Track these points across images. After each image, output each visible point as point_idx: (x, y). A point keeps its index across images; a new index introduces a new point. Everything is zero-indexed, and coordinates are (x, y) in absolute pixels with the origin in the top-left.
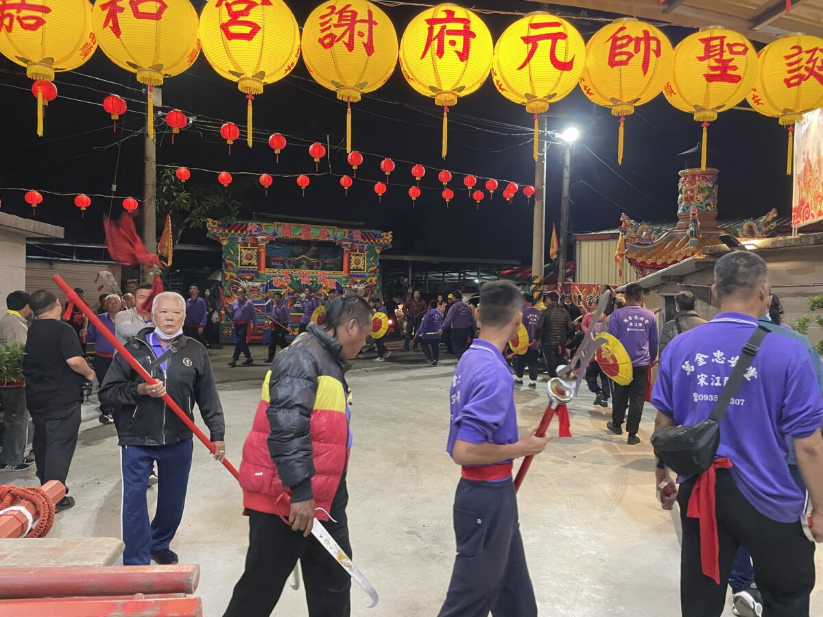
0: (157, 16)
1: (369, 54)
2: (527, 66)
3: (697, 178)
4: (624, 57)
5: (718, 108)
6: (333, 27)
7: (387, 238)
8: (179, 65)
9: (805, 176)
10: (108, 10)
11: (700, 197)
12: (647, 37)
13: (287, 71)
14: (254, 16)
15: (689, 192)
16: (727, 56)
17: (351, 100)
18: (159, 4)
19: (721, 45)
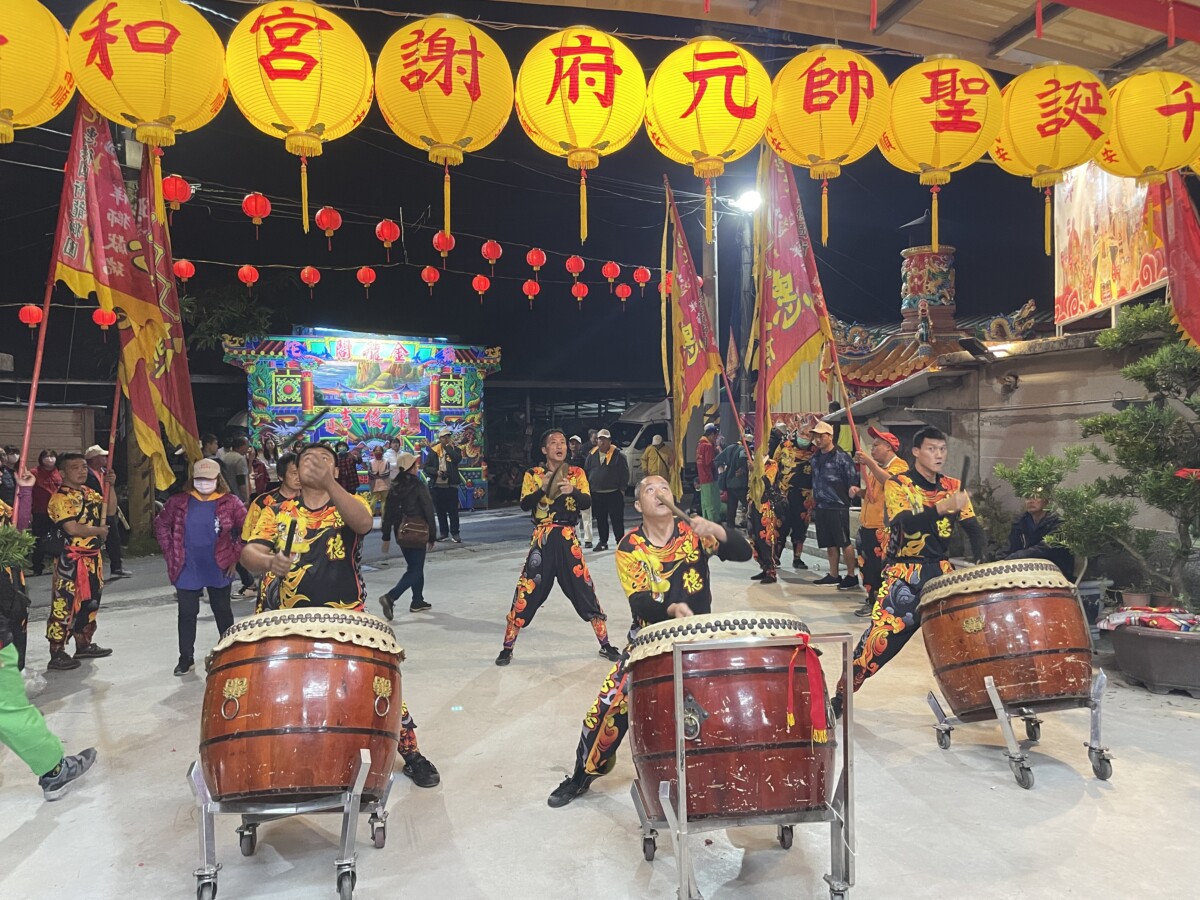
0: (165, 48)
1: (474, 99)
2: (694, 113)
3: (927, 260)
4: (824, 100)
5: (952, 166)
6: (421, 60)
7: (493, 356)
8: (197, 115)
9: (1070, 253)
10: (93, 40)
11: (932, 286)
12: (855, 72)
13: (355, 122)
14: (307, 45)
15: (916, 280)
16: (961, 96)
17: (450, 162)
18: (168, 31)
19: (953, 81)
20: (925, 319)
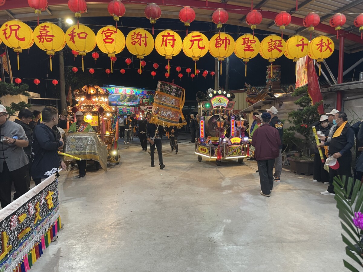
0: (85, 38)
1: (146, 46)
2: (191, 48)
3: (273, 69)
4: (219, 45)
5: (249, 58)
6: (135, 39)
8: (91, 49)
9: (299, 71)
10: (71, 36)
11: (274, 76)
12: (226, 39)
13: (122, 50)
14: (113, 37)
17: (141, 58)
18: (85, 34)
19: (248, 40)
20: (270, 86)
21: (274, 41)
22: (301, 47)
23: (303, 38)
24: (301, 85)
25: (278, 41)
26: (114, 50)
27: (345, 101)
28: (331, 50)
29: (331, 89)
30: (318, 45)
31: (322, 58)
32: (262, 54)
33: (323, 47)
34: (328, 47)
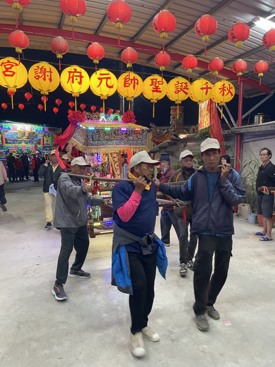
1: (51, 82)
2: (99, 87)
3: (176, 110)
4: (128, 85)
5: (157, 99)
6: (39, 73)
7: (60, 130)
9: (201, 113)
12: (134, 79)
14: (13, 69)
15: (174, 115)
16: (157, 85)
17: (45, 94)
19: (156, 81)
20: (174, 126)
21: (181, 84)
22: (205, 90)
23: (207, 81)
24: (204, 127)
25: (185, 83)
26: (15, 84)
27: (243, 143)
28: (232, 95)
29: (232, 132)
30: (220, 89)
31: (224, 102)
32: (170, 95)
33: (225, 91)
34: (230, 91)
